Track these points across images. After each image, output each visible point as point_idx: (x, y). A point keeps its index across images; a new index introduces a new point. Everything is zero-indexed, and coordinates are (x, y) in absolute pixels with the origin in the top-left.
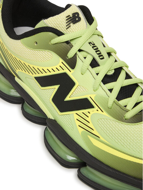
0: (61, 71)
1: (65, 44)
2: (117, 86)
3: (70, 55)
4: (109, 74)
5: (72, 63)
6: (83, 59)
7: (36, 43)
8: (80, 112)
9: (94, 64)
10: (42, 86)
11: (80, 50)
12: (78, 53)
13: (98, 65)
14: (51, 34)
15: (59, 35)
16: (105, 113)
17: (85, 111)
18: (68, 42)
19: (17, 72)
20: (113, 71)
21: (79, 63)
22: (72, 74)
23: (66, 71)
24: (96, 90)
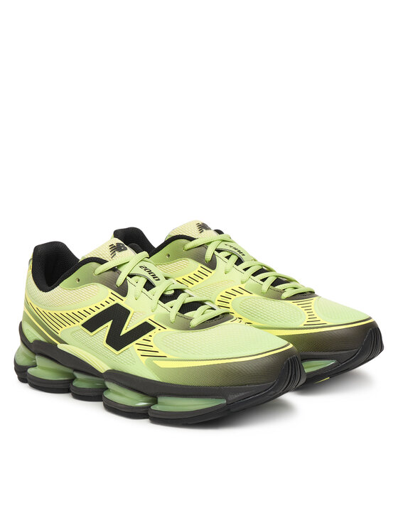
0: (112, 303)
1: (111, 272)
2: (177, 303)
3: (120, 282)
4: (167, 293)
5: (123, 291)
6: (135, 283)
7: (79, 280)
8: (140, 340)
9: (149, 286)
10: (91, 331)
11: (131, 276)
12: (128, 278)
13: (154, 286)
14: (94, 264)
15: (102, 264)
16: (169, 329)
17: (146, 337)
18: (114, 269)
19: (59, 335)
20: (173, 292)
21: (130, 288)
22: (125, 303)
23: (118, 301)
24: (155, 309)
